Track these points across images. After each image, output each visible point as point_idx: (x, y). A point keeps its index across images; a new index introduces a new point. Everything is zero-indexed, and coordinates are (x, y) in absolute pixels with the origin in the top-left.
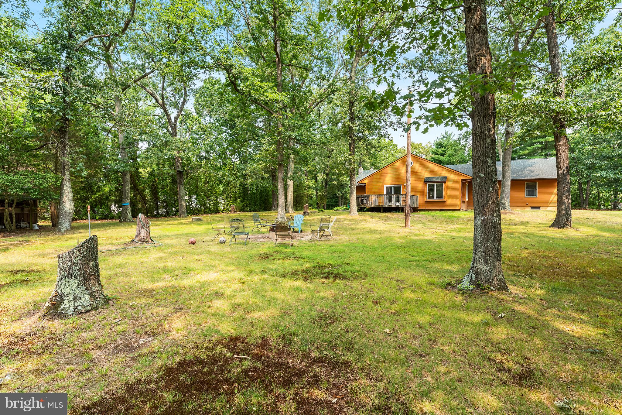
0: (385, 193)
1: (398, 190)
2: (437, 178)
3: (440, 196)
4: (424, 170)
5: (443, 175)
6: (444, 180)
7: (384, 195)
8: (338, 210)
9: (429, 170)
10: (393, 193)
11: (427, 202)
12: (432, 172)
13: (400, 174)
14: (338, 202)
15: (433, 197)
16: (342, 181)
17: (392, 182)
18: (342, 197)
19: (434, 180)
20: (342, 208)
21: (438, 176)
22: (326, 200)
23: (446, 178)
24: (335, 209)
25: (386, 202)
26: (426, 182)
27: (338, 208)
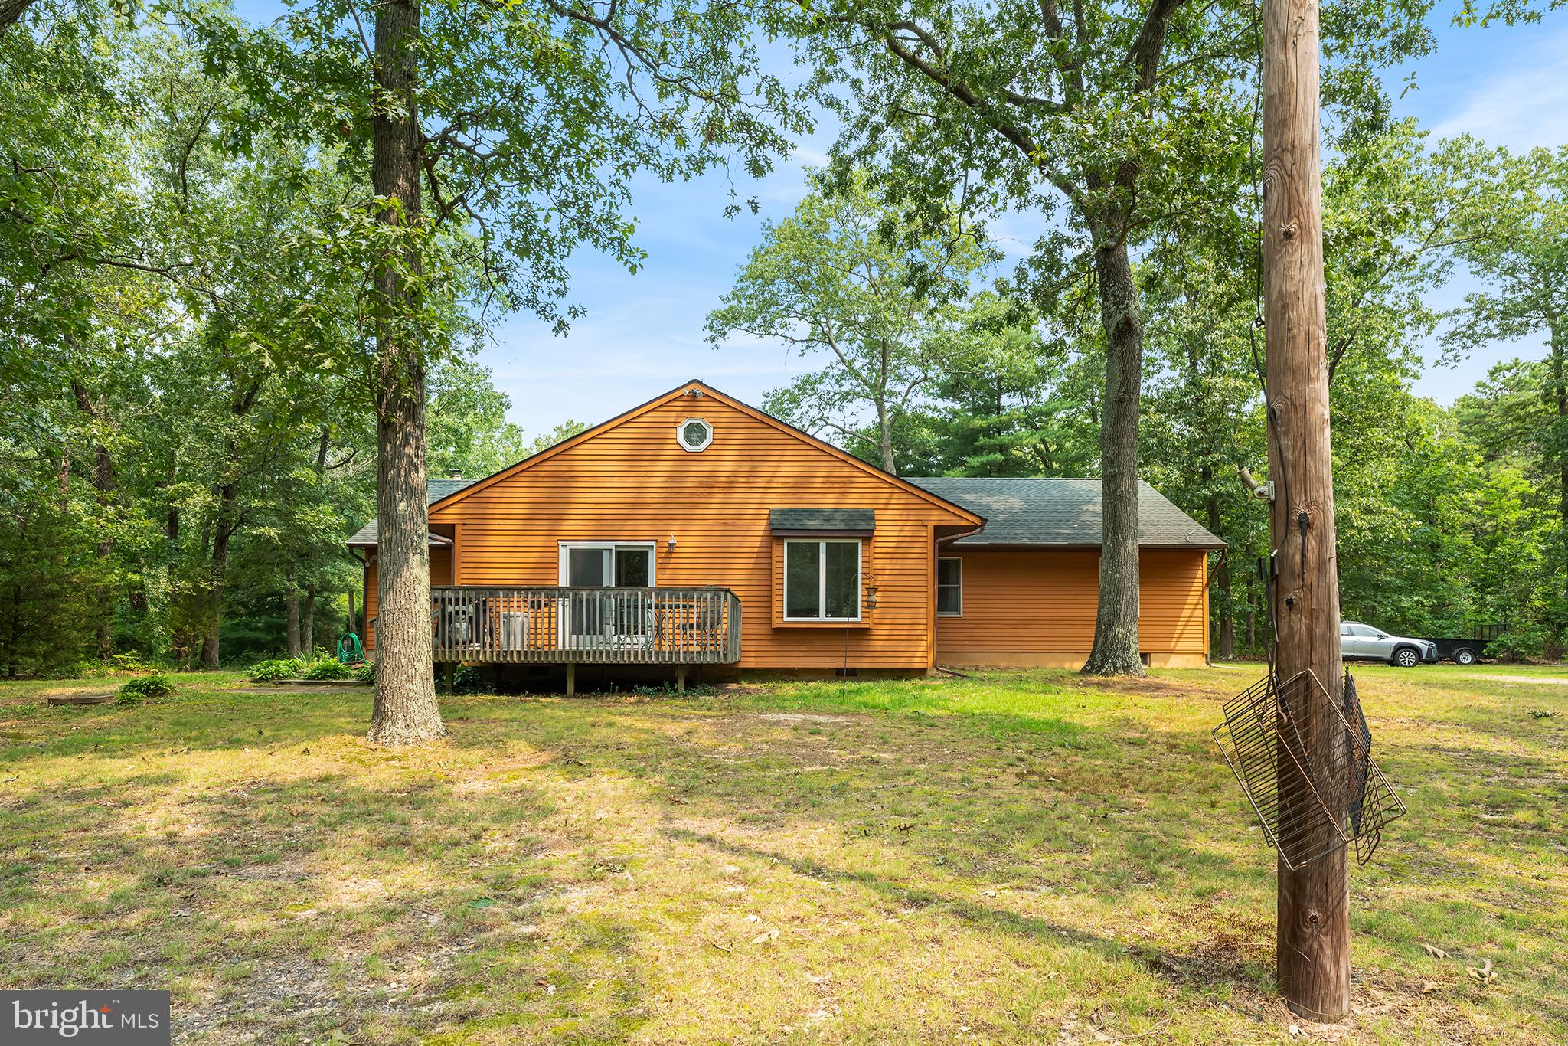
0: (564, 580)
1: (633, 567)
2: (829, 516)
3: (842, 602)
4: (765, 472)
5: (850, 505)
6: (862, 528)
7: (562, 592)
8: (278, 680)
9: (787, 472)
10: (609, 578)
11: (782, 635)
12: (801, 483)
13: (640, 490)
14: (284, 627)
15: (814, 611)
16: (302, 530)
17: (601, 526)
18: (306, 605)
19: (814, 523)
20: (307, 664)
21: (828, 504)
22: (220, 621)
23: (869, 516)
24: (257, 670)
25: (577, 630)
26: (775, 535)
27: (282, 666)
